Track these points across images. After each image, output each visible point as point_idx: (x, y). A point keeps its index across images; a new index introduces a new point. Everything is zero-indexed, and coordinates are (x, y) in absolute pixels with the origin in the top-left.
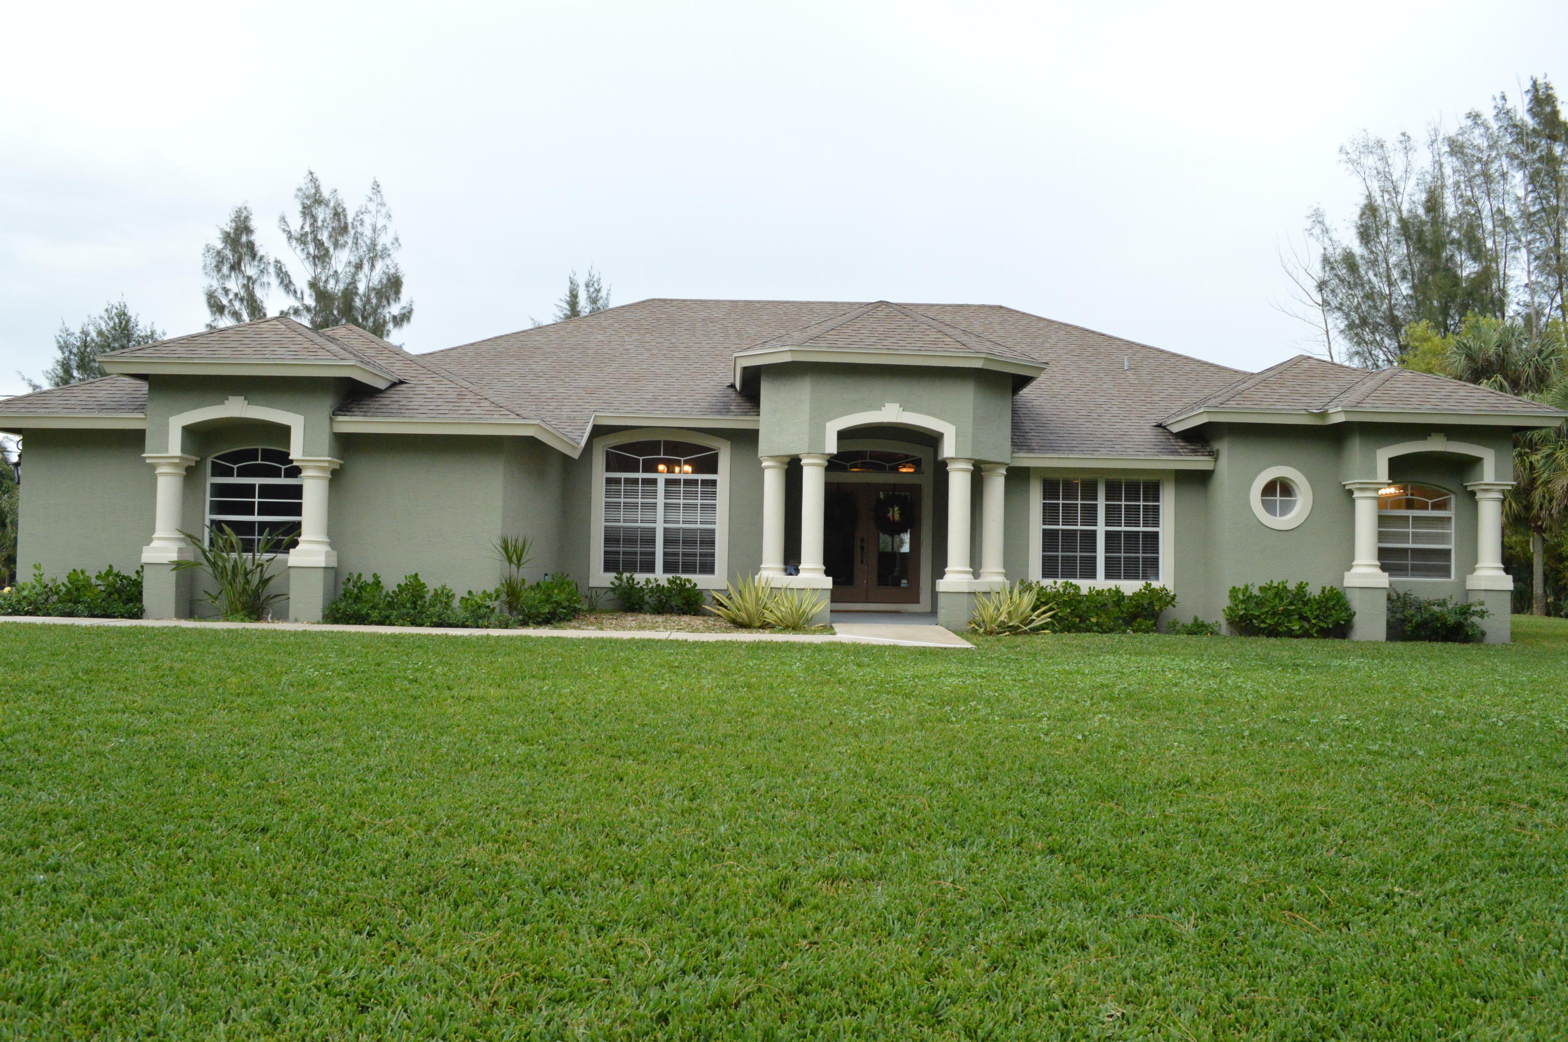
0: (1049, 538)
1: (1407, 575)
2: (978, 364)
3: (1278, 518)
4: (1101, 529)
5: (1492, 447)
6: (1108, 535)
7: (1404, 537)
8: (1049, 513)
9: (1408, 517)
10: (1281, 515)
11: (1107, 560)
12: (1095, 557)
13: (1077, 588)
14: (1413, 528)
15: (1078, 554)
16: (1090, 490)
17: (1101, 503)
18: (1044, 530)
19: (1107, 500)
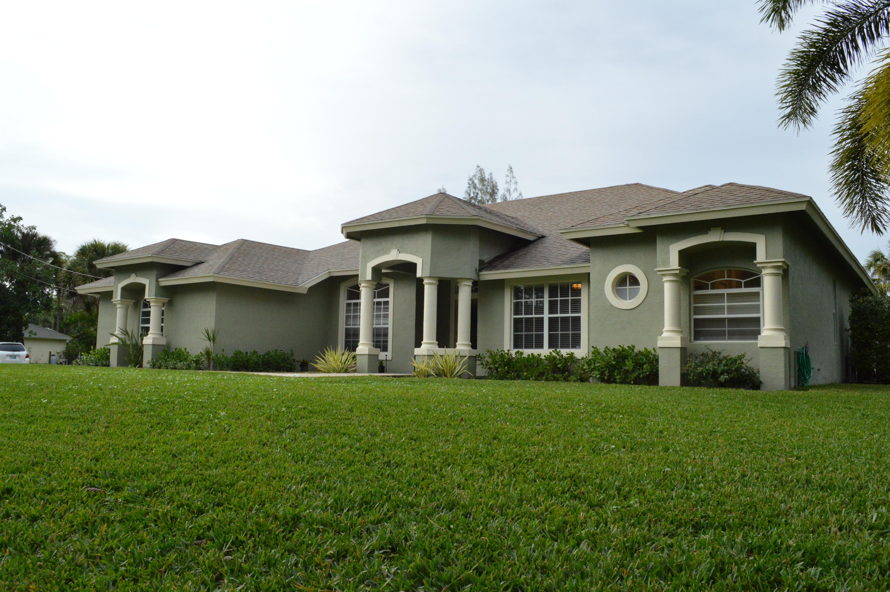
0: (517, 324)
1: (725, 339)
2: (424, 222)
3: (628, 301)
4: (546, 316)
5: (762, 233)
6: (550, 319)
7: (721, 310)
8: (517, 309)
9: (724, 294)
10: (629, 299)
11: (550, 335)
12: (543, 335)
13: (522, 353)
14: (728, 302)
15: (534, 333)
16: (540, 291)
17: (546, 300)
18: (515, 319)
19: (549, 297)
